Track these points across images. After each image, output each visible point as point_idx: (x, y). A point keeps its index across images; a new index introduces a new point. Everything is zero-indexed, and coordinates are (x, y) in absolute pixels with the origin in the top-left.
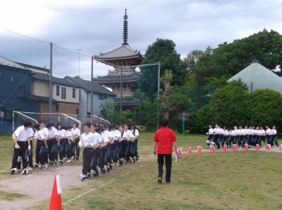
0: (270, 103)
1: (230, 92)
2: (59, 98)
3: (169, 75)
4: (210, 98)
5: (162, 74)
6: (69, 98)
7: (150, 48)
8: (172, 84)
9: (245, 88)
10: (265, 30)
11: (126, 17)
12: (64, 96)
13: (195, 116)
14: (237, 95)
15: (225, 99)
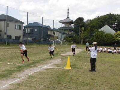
0: (110, 37)
1: (100, 34)
2: (54, 35)
3: (83, 28)
4: (94, 35)
5: (81, 28)
6: (56, 35)
7: (76, 19)
8: (84, 31)
9: (104, 33)
10: (111, 13)
11: (68, 9)
12: (55, 34)
13: (90, 40)
14: (101, 35)
15: (98, 35)
